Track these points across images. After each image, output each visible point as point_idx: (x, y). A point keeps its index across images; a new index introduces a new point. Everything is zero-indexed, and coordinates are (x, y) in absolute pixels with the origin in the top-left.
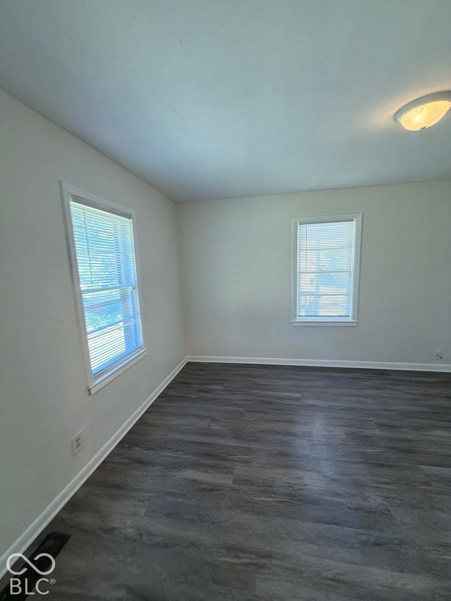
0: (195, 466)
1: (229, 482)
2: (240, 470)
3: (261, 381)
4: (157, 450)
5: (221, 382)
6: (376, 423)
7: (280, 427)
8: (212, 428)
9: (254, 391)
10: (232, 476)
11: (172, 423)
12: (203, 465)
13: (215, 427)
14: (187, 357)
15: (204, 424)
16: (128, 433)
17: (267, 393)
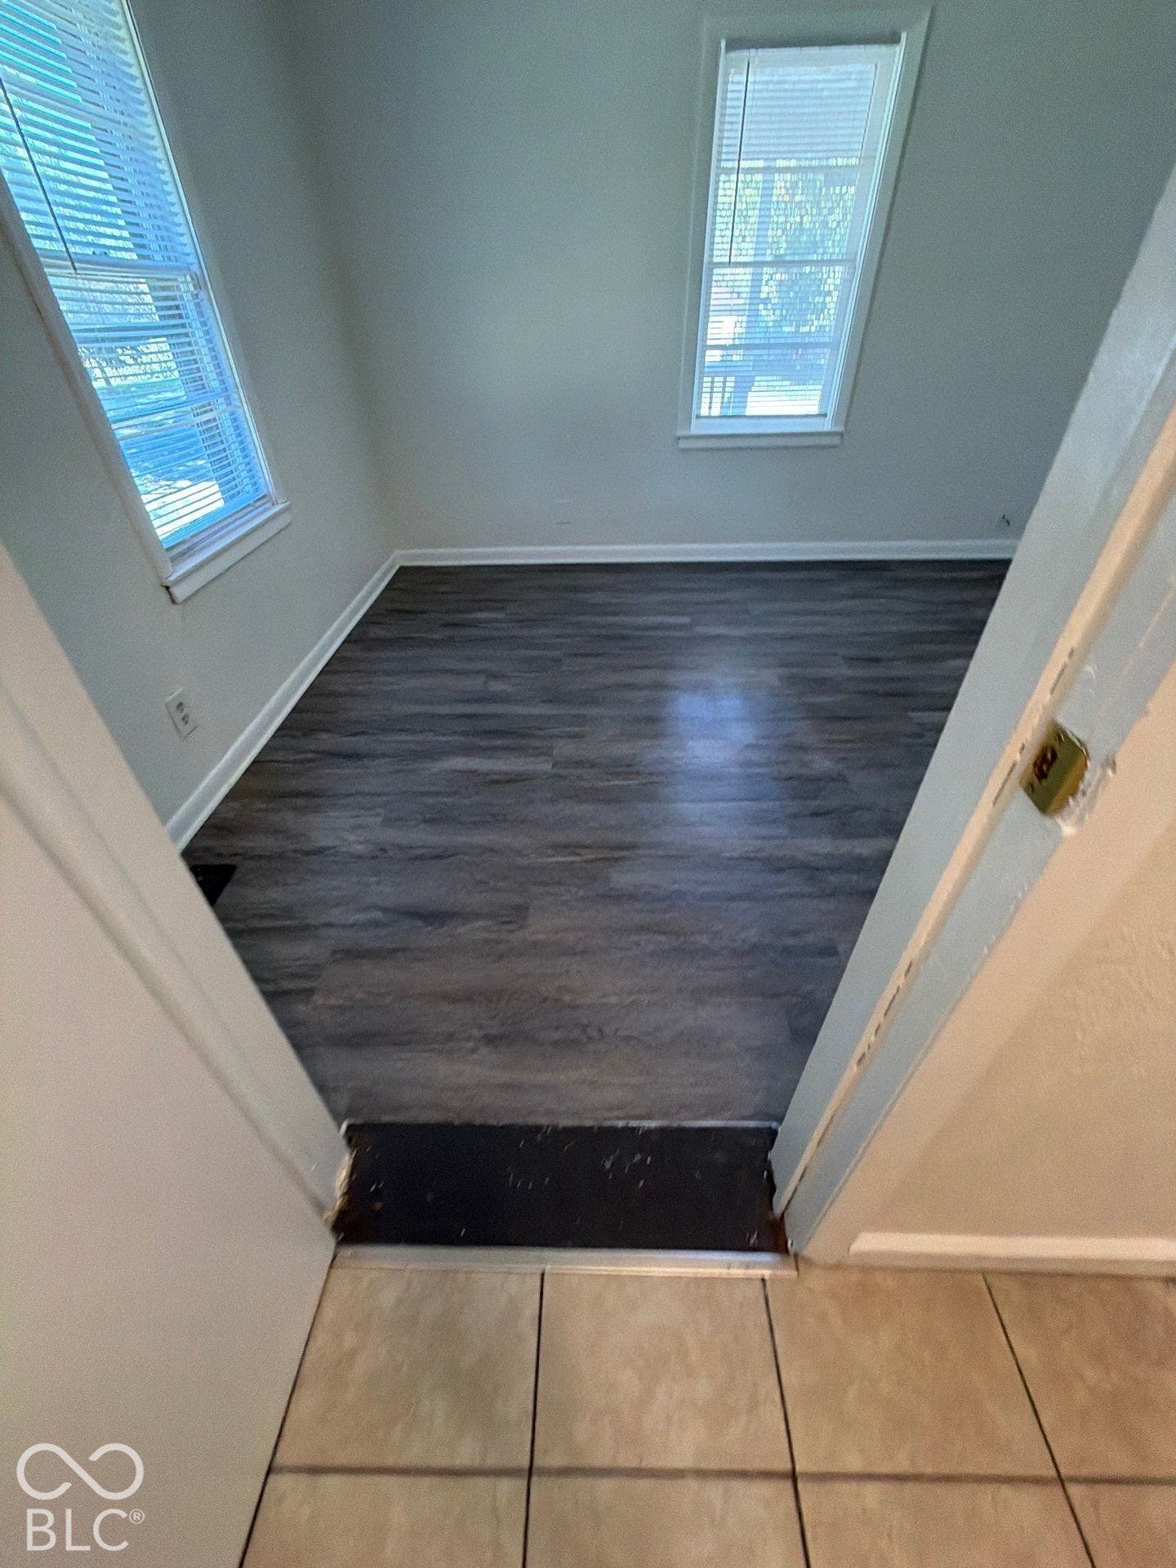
0: (467, 751)
1: (547, 767)
2: (565, 749)
3: (599, 597)
4: (374, 734)
5: (500, 605)
6: (844, 658)
7: (645, 677)
8: (491, 689)
9: (582, 618)
10: (550, 759)
11: (396, 687)
12: (484, 749)
13: (497, 686)
14: (397, 552)
15: (476, 684)
16: (294, 710)
17: (611, 619)
